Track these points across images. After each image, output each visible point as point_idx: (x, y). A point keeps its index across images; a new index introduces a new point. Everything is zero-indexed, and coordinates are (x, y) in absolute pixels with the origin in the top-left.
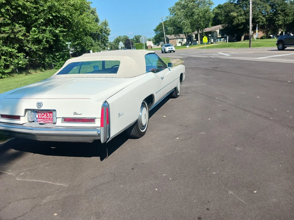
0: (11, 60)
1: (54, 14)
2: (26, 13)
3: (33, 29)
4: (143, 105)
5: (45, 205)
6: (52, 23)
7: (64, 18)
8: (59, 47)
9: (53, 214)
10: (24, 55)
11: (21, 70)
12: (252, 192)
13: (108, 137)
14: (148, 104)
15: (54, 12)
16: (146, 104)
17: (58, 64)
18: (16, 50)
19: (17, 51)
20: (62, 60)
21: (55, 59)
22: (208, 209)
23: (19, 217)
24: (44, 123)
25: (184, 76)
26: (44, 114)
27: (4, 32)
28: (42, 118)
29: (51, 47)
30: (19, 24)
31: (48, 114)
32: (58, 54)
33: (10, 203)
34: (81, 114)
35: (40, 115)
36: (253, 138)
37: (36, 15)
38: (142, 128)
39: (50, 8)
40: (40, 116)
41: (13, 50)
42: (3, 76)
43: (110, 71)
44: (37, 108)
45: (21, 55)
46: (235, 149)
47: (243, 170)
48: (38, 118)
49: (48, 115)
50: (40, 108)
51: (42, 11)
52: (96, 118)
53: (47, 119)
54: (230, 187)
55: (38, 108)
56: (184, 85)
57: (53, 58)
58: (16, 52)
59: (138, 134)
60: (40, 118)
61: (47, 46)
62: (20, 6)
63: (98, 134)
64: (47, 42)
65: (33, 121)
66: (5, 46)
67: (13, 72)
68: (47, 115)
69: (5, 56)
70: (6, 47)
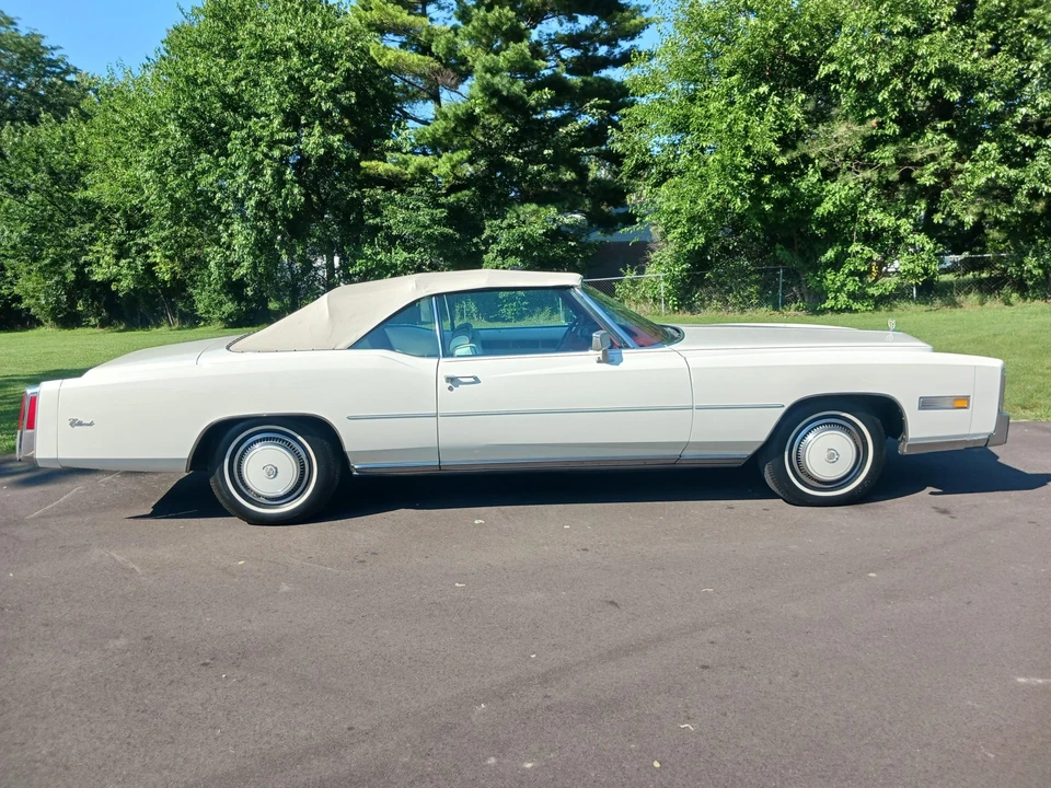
11: (929, 290)
19: (907, 226)
30: (939, 131)
45: (921, 241)
58: (906, 231)
66: (878, 210)
70: (882, 211)
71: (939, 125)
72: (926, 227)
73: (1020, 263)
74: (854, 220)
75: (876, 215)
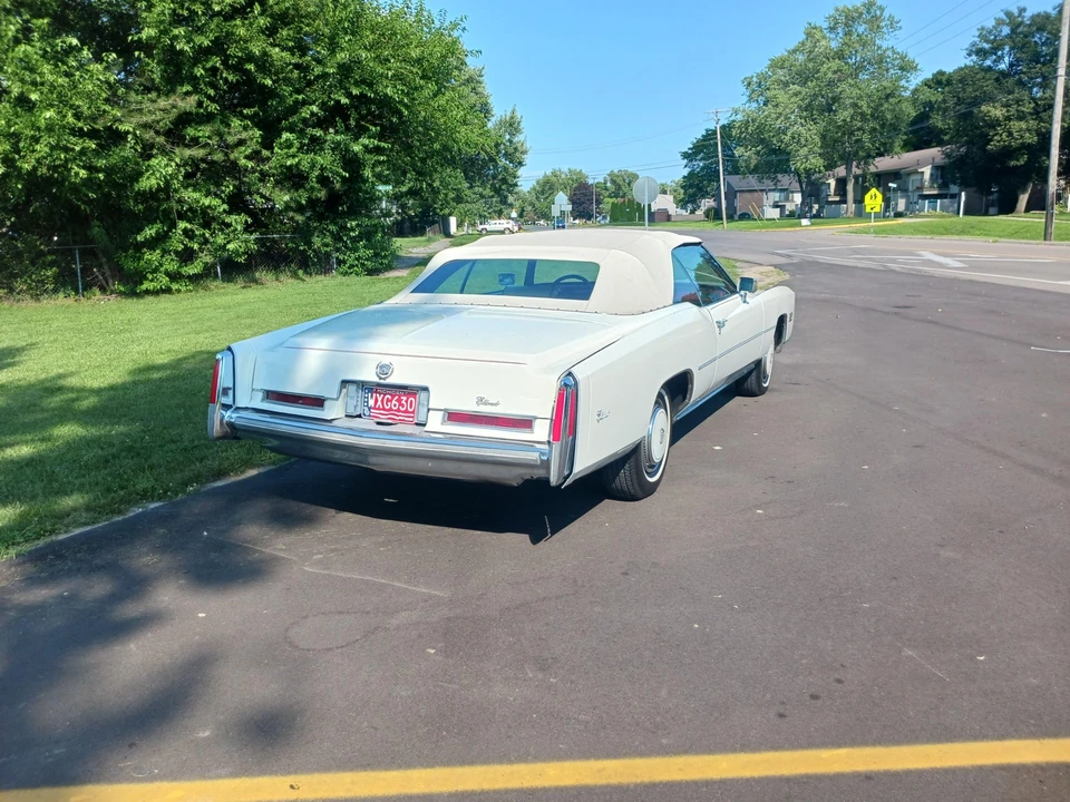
0: (207, 235)
1: (355, 92)
2: (269, 82)
3: (286, 136)
4: (659, 402)
5: (398, 628)
6: (346, 119)
7: (385, 102)
8: (357, 199)
9: (424, 650)
10: (246, 221)
11: (232, 269)
12: (972, 658)
13: (566, 473)
14: (671, 401)
15: (357, 84)
16: (666, 398)
17: (351, 258)
18: (224, 202)
19: (226, 206)
20: (365, 247)
21: (341, 239)
22: (839, 681)
23: (337, 648)
24: (390, 421)
25: (789, 326)
26: (393, 397)
27: (195, 142)
28: (384, 409)
29: (334, 198)
30: (243, 117)
31: (405, 398)
32: (354, 223)
33: (306, 617)
34: (496, 404)
35: (380, 399)
36: (1001, 532)
37: (298, 92)
38: (650, 470)
39: (345, 70)
40: (379, 403)
41: (216, 202)
42: (175, 286)
43: (556, 293)
44: (376, 380)
45: (237, 221)
46: (938, 555)
47: (954, 606)
48: (374, 408)
49: (403, 402)
50: (384, 379)
51: (317, 77)
52: (536, 418)
53: (398, 410)
54: (908, 640)
55: (381, 378)
56: (785, 358)
57: (337, 238)
58: (224, 211)
59: (637, 488)
60: (379, 409)
61: (322, 194)
62: (250, 58)
63: (542, 461)
64: (323, 180)
65: (359, 416)
66: (190, 189)
67: (208, 272)
68: (399, 401)
69: (190, 221)
70: (194, 191)
71: (245, 112)
72: (237, 203)
73: (309, 243)
74: (168, 198)
75: (190, 195)
